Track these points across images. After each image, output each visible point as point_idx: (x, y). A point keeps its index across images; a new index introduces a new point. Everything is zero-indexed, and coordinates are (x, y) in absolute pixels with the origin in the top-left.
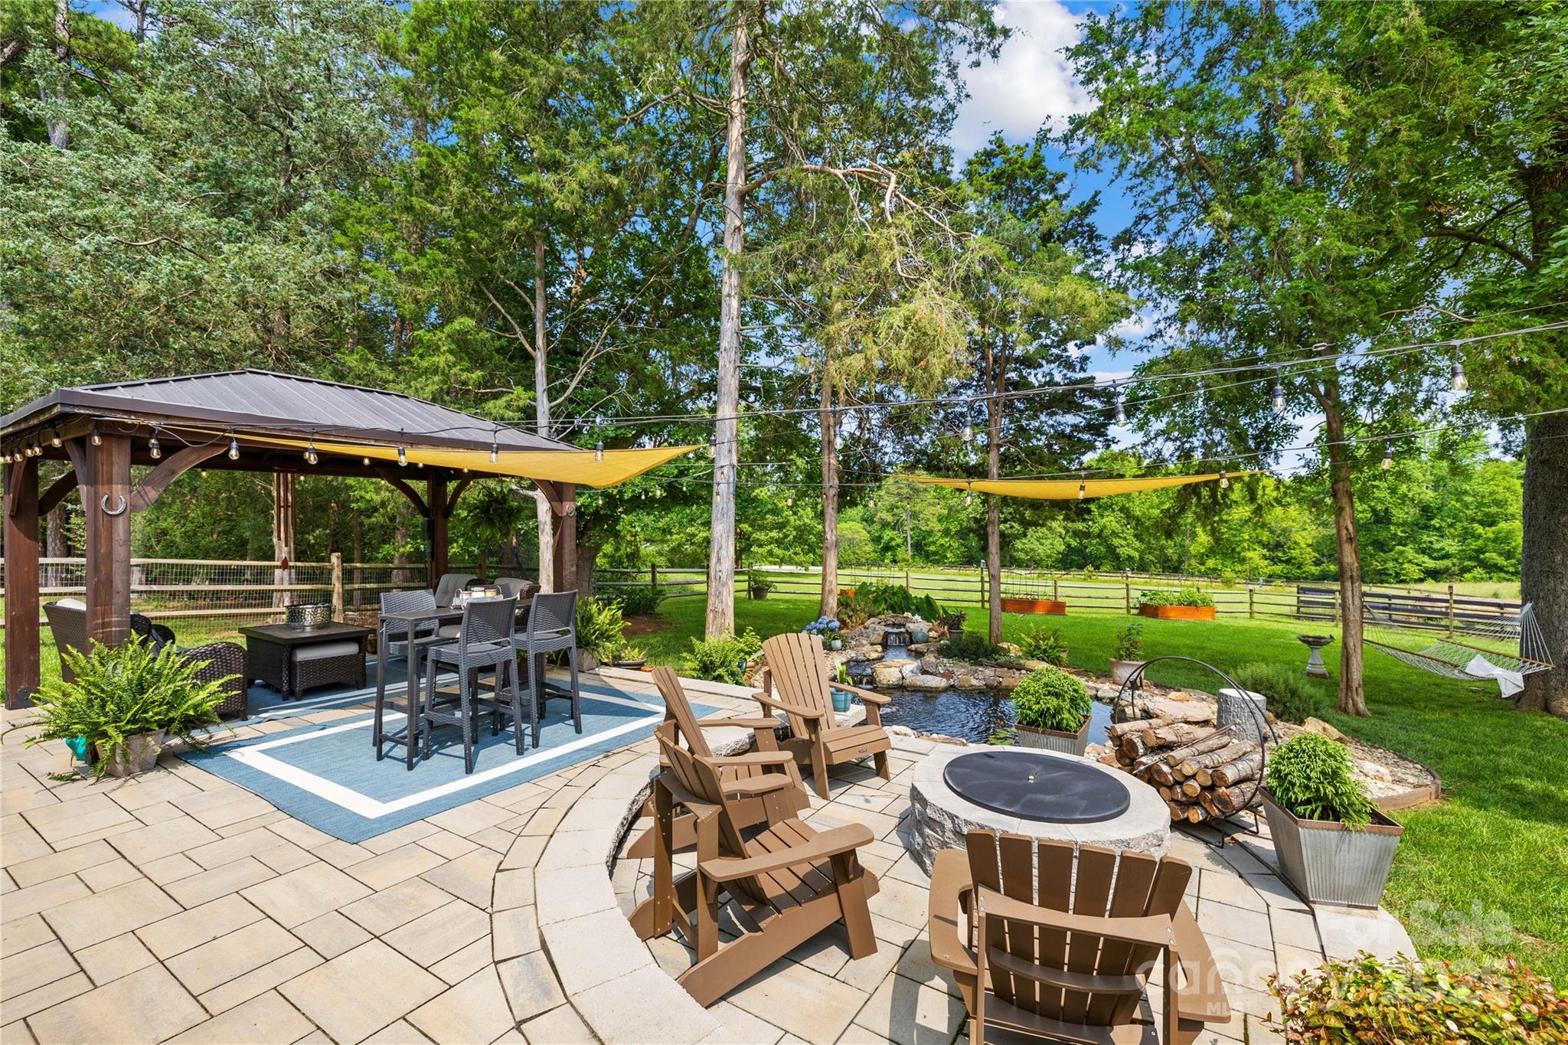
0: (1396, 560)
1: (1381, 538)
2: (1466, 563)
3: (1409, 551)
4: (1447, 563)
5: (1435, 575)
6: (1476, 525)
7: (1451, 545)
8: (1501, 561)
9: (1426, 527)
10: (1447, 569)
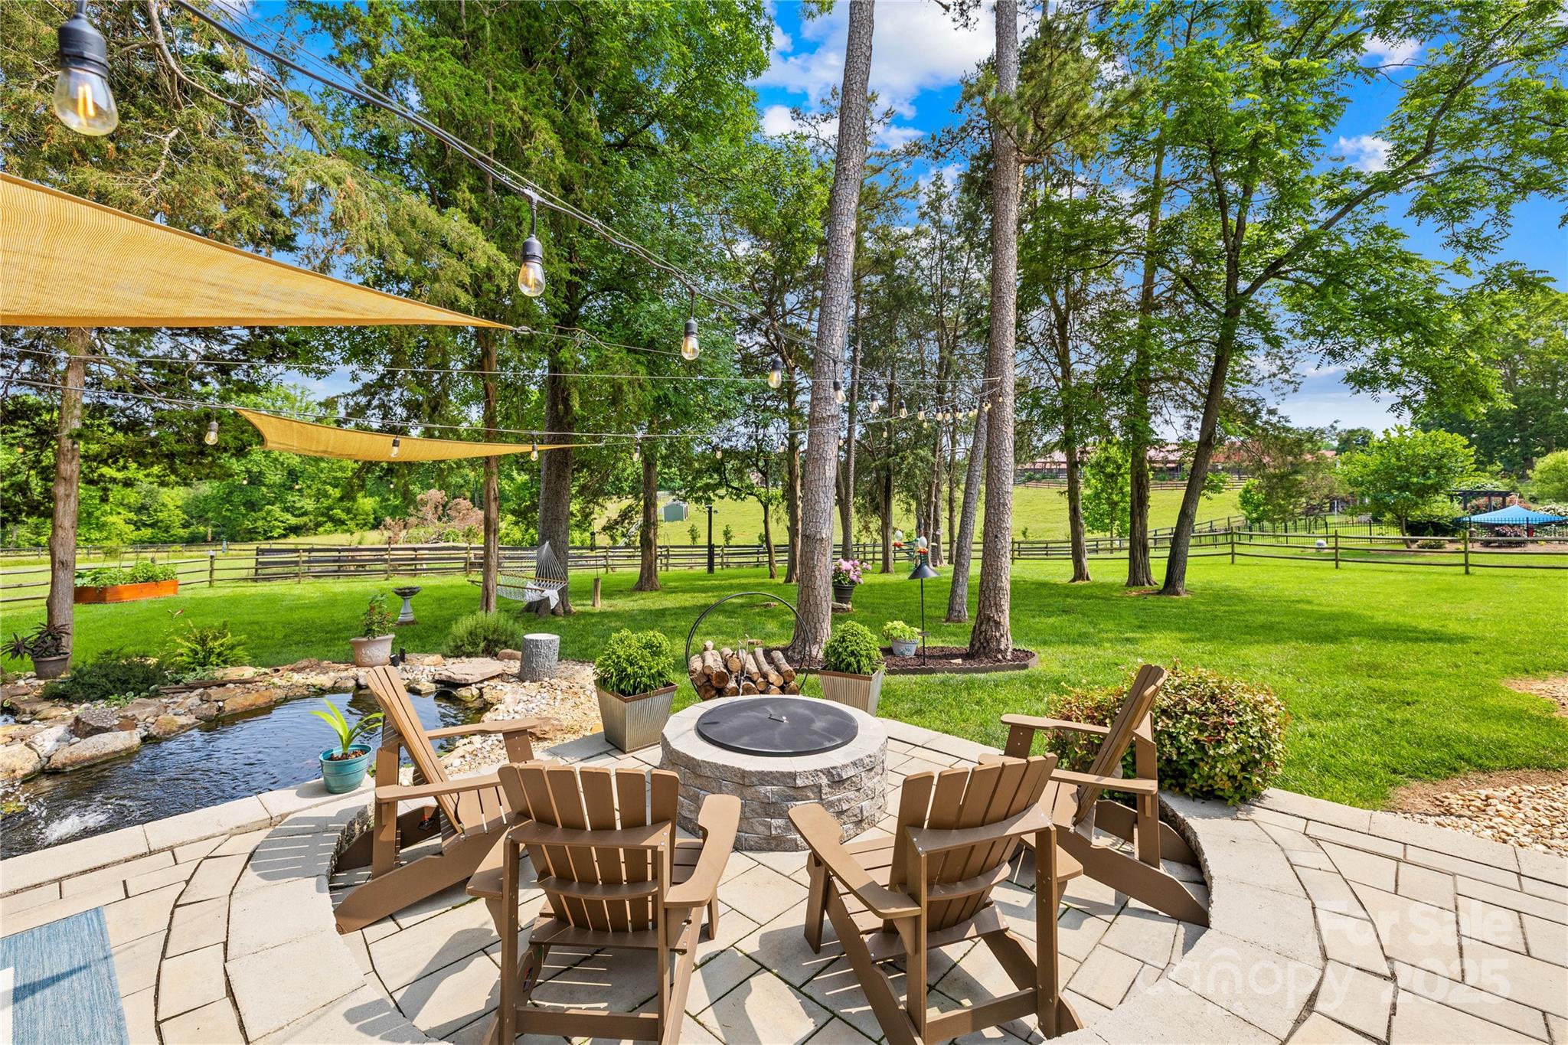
0: (265, 519)
1: (254, 499)
2: (321, 519)
3: (276, 509)
4: (305, 519)
5: (295, 530)
6: (328, 487)
7: (309, 504)
8: (344, 516)
9: (291, 488)
10: (305, 524)
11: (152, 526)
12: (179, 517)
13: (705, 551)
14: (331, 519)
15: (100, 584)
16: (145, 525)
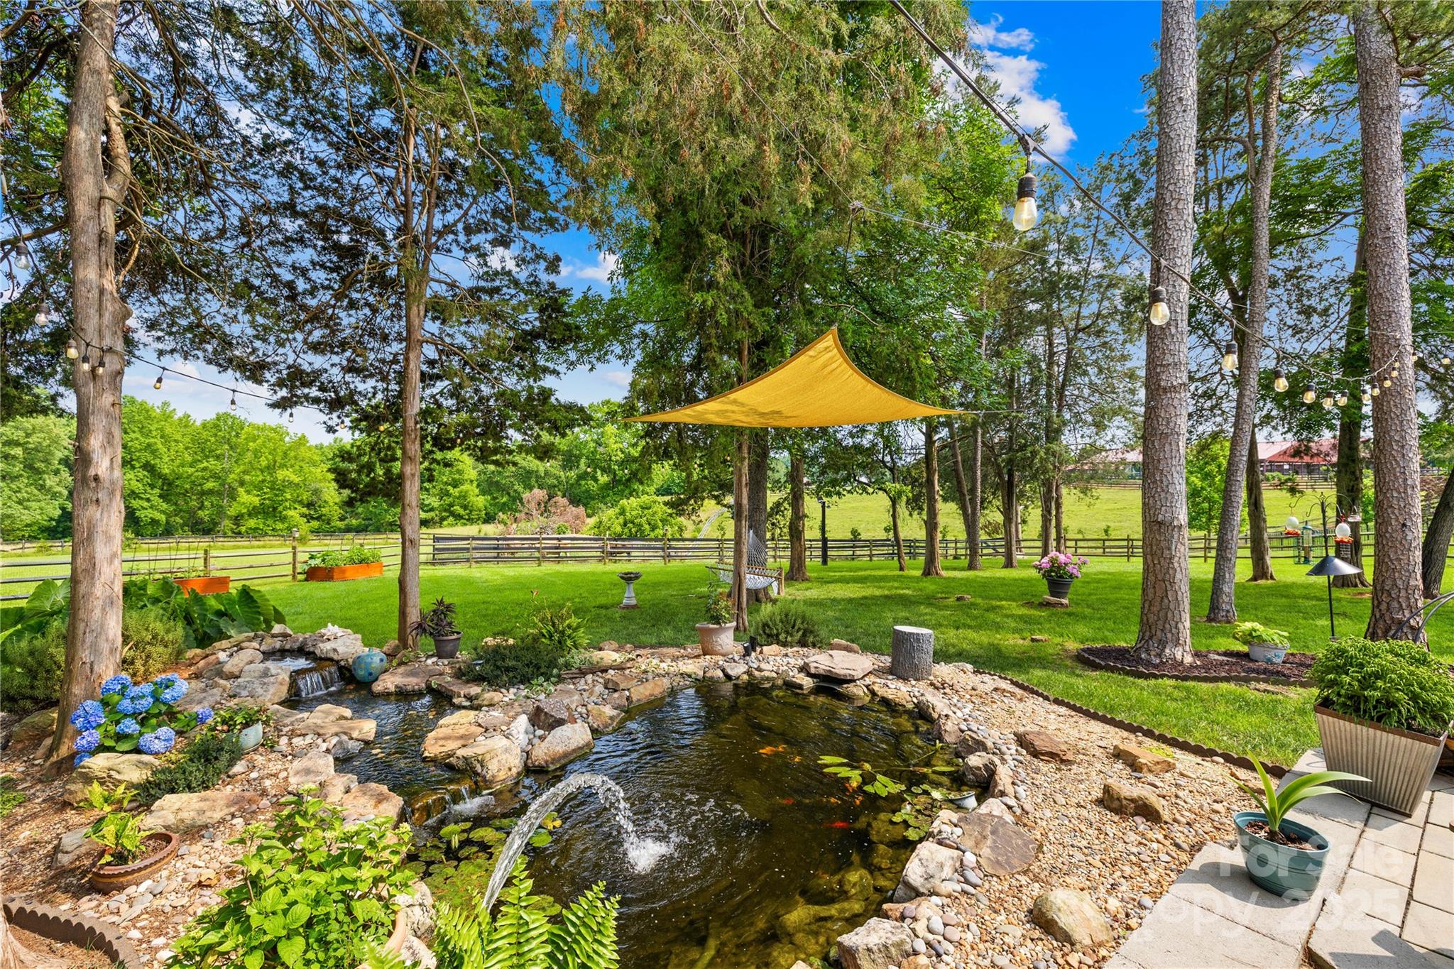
4: (432, 514)
8: (462, 512)
11: (318, 519)
12: (336, 512)
13: (820, 544)
14: (453, 514)
15: (329, 564)
16: (313, 518)
